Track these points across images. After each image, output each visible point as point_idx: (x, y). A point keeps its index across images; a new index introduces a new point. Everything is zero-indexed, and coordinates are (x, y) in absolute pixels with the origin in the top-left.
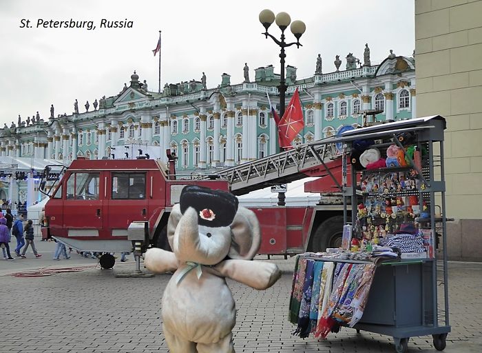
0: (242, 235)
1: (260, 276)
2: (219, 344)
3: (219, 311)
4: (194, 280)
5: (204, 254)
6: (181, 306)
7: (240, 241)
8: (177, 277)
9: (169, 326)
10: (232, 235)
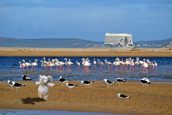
0: (50, 80)
1: (52, 86)
2: (46, 95)
3: (46, 91)
4: (43, 86)
5: (44, 82)
6: (41, 90)
7: (49, 81)
8: (40, 86)
9: (39, 93)
10: (48, 80)
